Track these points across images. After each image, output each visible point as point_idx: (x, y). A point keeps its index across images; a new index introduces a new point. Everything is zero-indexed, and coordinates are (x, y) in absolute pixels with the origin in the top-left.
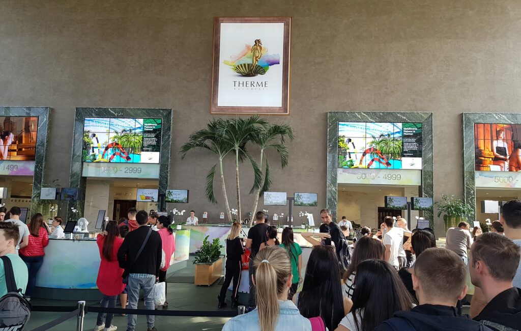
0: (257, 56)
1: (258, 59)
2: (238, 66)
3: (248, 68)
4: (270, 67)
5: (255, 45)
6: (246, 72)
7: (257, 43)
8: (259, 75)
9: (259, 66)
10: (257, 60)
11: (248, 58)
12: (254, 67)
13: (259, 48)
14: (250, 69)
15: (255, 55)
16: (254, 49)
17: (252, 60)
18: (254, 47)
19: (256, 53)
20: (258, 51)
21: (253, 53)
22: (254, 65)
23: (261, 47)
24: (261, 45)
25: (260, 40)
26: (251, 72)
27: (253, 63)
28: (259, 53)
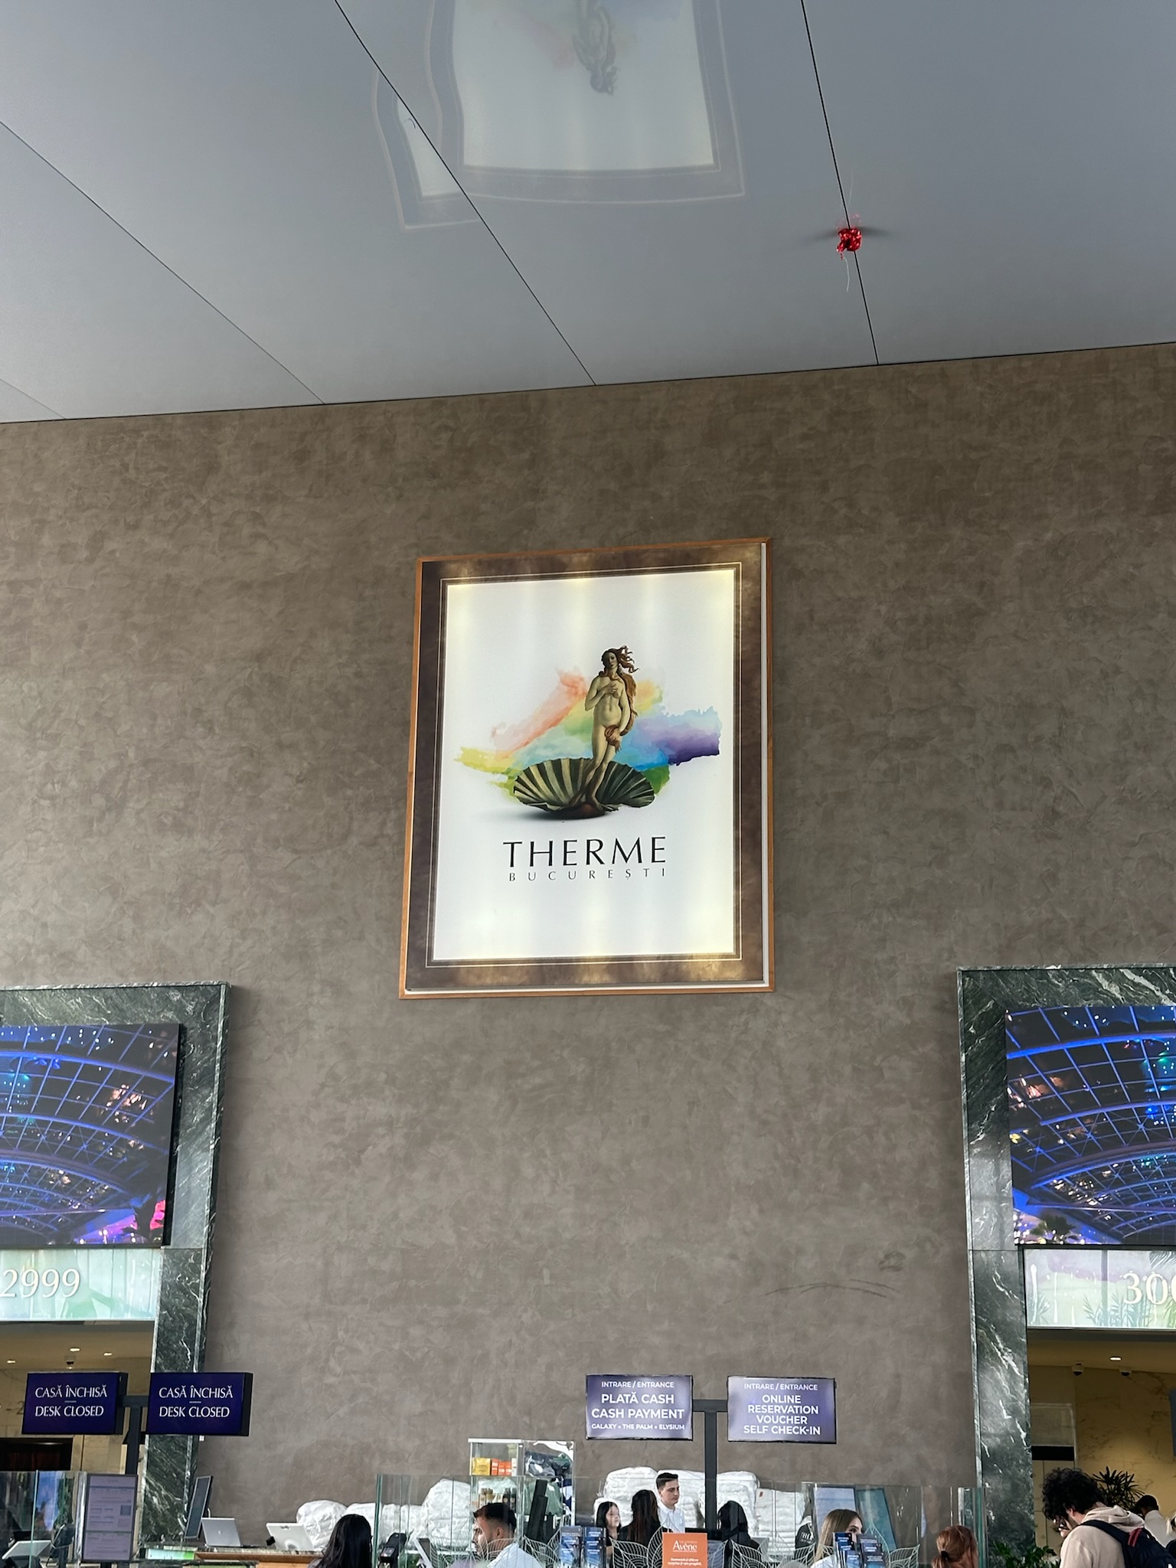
0: (614, 722)
1: (616, 735)
2: (528, 772)
3: (574, 780)
4: (673, 768)
5: (601, 674)
6: (564, 799)
7: (614, 662)
8: (623, 809)
9: (625, 768)
10: (611, 742)
11: (573, 732)
12: (599, 771)
13: (620, 686)
14: (580, 784)
15: (605, 718)
16: (598, 692)
17: (590, 743)
18: (601, 680)
19: (610, 709)
20: (615, 701)
21: (593, 709)
22: (598, 762)
23: (633, 682)
24: (631, 674)
25: (626, 651)
26: (584, 796)
27: (595, 753)
28: (622, 709)
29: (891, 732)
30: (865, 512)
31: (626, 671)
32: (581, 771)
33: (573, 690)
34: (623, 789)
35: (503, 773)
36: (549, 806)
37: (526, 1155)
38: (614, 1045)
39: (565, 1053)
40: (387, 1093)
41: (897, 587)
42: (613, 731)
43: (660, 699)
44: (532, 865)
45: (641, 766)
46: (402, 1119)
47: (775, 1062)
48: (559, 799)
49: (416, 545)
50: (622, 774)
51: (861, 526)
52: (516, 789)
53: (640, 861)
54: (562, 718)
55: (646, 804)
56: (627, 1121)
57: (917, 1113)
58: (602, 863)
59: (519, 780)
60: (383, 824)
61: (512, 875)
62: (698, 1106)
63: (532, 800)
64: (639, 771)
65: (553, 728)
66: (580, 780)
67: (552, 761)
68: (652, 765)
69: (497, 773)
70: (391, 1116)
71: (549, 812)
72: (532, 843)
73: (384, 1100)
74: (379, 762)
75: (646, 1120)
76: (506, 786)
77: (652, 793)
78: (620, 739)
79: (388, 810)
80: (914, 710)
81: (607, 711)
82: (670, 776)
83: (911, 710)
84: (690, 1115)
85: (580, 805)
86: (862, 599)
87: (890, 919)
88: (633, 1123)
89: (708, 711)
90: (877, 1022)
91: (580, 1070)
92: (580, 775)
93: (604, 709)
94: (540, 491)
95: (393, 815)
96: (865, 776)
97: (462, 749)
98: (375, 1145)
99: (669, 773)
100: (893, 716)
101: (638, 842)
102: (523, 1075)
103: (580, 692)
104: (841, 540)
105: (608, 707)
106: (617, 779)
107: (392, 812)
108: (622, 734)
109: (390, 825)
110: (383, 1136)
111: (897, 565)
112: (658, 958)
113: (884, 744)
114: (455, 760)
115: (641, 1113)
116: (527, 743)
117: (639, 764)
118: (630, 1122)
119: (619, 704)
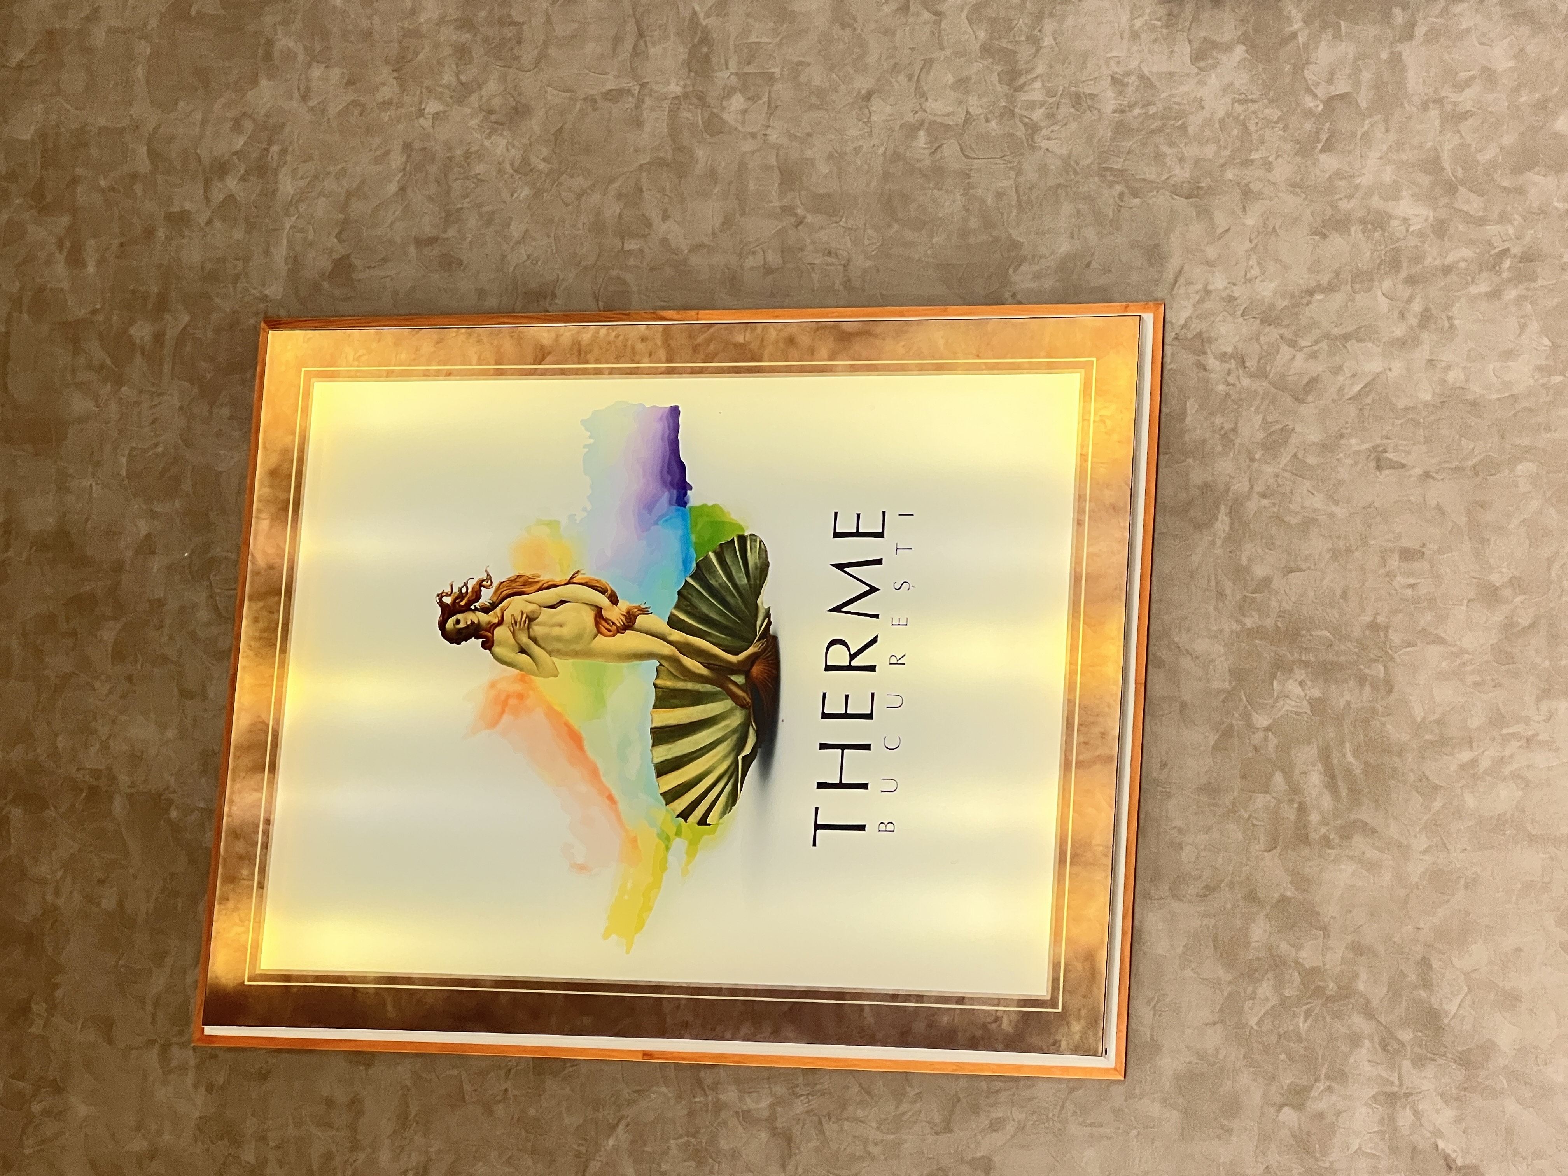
0: (589, 616)
1: (615, 614)
2: (671, 796)
3: (697, 699)
4: (694, 498)
5: (488, 645)
6: (737, 719)
7: (465, 619)
8: (765, 600)
9: (684, 597)
10: (629, 623)
11: (600, 699)
12: (685, 649)
13: (516, 606)
14: (709, 688)
15: (578, 638)
16: (523, 651)
17: (625, 666)
18: (500, 644)
19: (561, 625)
20: (546, 615)
21: (554, 659)
22: (668, 650)
23: (512, 581)
24: (495, 585)
25: (447, 595)
26: (733, 678)
27: (650, 655)
28: (562, 602)
29: (675, 88)
30: (239, 143)
31: (487, 596)
32: (680, 685)
33: (512, 701)
34: (729, 599)
35: (668, 848)
36: (747, 751)
37: (1470, 801)
38: (1249, 623)
39: (1262, 720)
40: (1322, 1105)
41: (395, 82)
42: (606, 620)
43: (553, 524)
44: (864, 786)
45: (686, 562)
46: (1382, 1071)
47: (1304, 301)
48: (734, 731)
49: (165, 1048)
50: (696, 601)
51: (268, 150)
52: (703, 822)
53: (879, 562)
54: (566, 724)
55: (763, 551)
56: (1409, 592)
57: (1420, 31)
58: (874, 641)
59: (685, 815)
60: (747, 1117)
61: (883, 827)
62: (1385, 451)
63: (729, 787)
64: (694, 565)
65: (586, 745)
66: (698, 687)
67: (653, 746)
68: (685, 540)
69: (665, 860)
70: (1375, 1097)
71: (759, 750)
72: (820, 785)
73: (1339, 1114)
74: (614, 1127)
75: (1407, 555)
76: (694, 843)
77: (742, 539)
78: (624, 605)
79: (719, 1106)
80: (635, 47)
81: (565, 632)
82: (710, 504)
83: (636, 52)
84: (1403, 466)
85: (751, 686)
86: (407, 147)
87: (1038, 85)
88: (1412, 581)
89: (587, 430)
90: (1239, 108)
91: (1298, 690)
92: (690, 686)
93: (559, 639)
94: (95, 783)
95: (730, 1095)
96: (753, 135)
97: (606, 936)
98: (1438, 1133)
99: (705, 505)
100: (643, 86)
101: (841, 567)
102: (1302, 809)
103: (518, 687)
104: (287, 186)
105: (556, 631)
106: (705, 609)
107: (722, 1097)
108: (614, 600)
109: (750, 1103)
110: (1417, 1114)
111: (350, 83)
112: (1079, 523)
113: (695, 101)
114: (628, 952)
115: (1394, 562)
116: (611, 798)
117: (681, 567)
118: (1412, 586)
119: (553, 607)
